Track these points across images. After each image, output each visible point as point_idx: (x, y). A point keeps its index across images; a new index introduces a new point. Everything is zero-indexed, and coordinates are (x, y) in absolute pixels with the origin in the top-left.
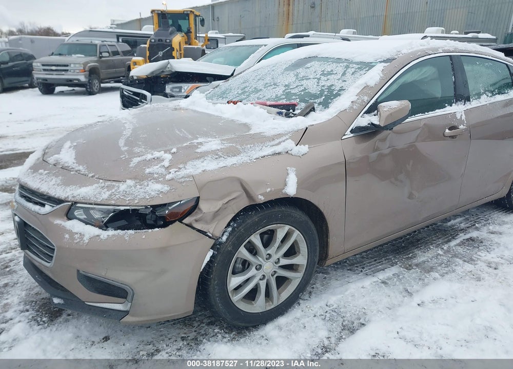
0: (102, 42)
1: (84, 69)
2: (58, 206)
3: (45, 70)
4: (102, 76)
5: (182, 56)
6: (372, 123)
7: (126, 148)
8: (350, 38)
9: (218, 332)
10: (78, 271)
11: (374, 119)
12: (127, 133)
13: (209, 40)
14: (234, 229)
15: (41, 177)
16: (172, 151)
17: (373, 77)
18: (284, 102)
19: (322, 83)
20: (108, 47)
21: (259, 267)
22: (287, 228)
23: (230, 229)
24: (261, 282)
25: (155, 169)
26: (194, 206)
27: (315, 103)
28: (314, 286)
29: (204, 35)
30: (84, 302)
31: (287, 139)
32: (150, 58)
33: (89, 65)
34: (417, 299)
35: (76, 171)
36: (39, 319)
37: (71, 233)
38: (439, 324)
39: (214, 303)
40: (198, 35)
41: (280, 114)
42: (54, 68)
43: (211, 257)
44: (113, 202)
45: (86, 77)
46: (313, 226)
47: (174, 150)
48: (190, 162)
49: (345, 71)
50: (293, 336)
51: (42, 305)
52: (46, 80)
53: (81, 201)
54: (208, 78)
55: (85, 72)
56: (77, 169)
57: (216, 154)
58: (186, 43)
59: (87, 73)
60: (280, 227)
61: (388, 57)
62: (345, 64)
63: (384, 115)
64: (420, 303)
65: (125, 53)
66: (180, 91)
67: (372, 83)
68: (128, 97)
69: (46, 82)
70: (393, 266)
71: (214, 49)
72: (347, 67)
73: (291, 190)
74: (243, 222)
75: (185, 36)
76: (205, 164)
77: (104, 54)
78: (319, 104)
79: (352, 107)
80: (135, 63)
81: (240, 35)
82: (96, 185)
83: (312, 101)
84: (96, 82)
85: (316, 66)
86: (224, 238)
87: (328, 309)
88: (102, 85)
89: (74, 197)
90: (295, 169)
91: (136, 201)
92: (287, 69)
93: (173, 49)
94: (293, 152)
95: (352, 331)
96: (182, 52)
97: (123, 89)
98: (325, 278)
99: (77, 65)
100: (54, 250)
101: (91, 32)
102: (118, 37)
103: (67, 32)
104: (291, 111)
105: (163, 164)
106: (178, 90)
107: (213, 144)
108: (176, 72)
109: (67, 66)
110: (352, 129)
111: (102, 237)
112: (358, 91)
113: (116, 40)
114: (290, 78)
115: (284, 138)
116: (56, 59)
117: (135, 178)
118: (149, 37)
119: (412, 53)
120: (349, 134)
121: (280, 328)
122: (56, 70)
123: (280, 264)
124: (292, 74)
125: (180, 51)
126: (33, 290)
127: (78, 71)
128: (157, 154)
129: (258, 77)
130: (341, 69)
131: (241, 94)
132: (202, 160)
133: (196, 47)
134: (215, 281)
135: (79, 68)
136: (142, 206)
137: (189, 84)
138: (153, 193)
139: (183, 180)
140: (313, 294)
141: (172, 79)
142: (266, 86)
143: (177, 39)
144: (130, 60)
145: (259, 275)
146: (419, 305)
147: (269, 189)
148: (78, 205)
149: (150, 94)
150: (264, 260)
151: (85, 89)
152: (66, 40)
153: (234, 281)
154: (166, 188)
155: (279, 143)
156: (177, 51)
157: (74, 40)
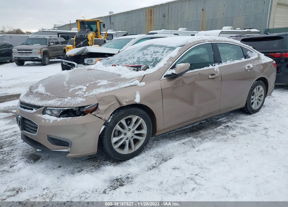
0: (50, 37)
1: (40, 52)
2: (39, 109)
3: (19, 53)
4: (50, 56)
5: (93, 44)
6: (173, 73)
7: (67, 85)
8: (178, 34)
9: (108, 163)
10: (48, 135)
11: (173, 71)
12: (67, 79)
13: (107, 35)
14: (113, 117)
15: (31, 98)
16: (87, 86)
17: (174, 53)
18: (137, 65)
19: (153, 56)
20: (53, 39)
21: (125, 134)
22: (137, 117)
23: (112, 117)
24: (126, 141)
25: (80, 92)
26: (96, 108)
27: (149, 65)
28: (152, 145)
29: (105, 32)
30: (50, 150)
31: (136, 80)
32: (76, 45)
33: (43, 49)
34: (196, 149)
35: (46, 95)
36: (29, 161)
37: (45, 120)
38: (204, 157)
39: (106, 148)
40: (102, 32)
41: (134, 70)
42: (24, 51)
43: (104, 129)
44: (62, 106)
45: (41, 56)
46: (148, 117)
47: (88, 85)
48: (94, 90)
49: (163, 51)
50: (141, 163)
51: (30, 156)
52: (20, 58)
53: (49, 106)
54: (106, 55)
55: (41, 53)
56: (46, 94)
57: (105, 86)
58: (95, 37)
59: (42, 54)
60: (134, 117)
61: (182, 44)
62: (164, 48)
63: (178, 69)
64: (198, 150)
65: (63, 43)
66: (92, 62)
67: (173, 56)
68: (65, 66)
69: (19, 59)
70: (189, 137)
71: (110, 40)
72: (165, 49)
73: (138, 100)
74: (117, 114)
75: (95, 34)
76: (100, 90)
77: (51, 44)
78: (151, 65)
79: (164, 66)
80: (68, 48)
81: (125, 32)
82: (55, 99)
83: (148, 64)
84: (47, 58)
85: (152, 49)
86: (109, 121)
87: (157, 153)
88: (50, 60)
89: (46, 105)
90: (139, 92)
91: (72, 105)
92: (139, 51)
93: (88, 40)
94: (138, 85)
95: (166, 161)
96: (93, 42)
97: (63, 61)
98: (158, 142)
99: (37, 50)
100: (37, 127)
101: (44, 32)
102: (58, 34)
103: (29, 32)
104: (139, 68)
105: (83, 90)
106: (91, 61)
107: (104, 82)
108: (90, 52)
109: (31, 50)
110: (165, 76)
111: (58, 120)
112: (168, 59)
113: (57, 36)
114: (140, 55)
115: (135, 79)
116: (25, 47)
117: (71, 97)
118: (75, 34)
119: (193, 42)
120: (163, 78)
121: (135, 161)
122: (25, 53)
123: (135, 133)
124: (141, 53)
125: (92, 41)
126: (25, 151)
127: (37, 53)
128: (80, 87)
129: (127, 54)
130: (162, 50)
131: (118, 62)
132: (99, 88)
133: (101, 39)
134: (106, 139)
135: (37, 51)
136: (74, 107)
137: (96, 59)
138: (79, 102)
139: (91, 96)
140: (151, 148)
141: (88, 56)
142: (130, 58)
143: (91, 35)
144: (65, 46)
145: (126, 137)
146: (197, 151)
147: (128, 100)
148: (48, 108)
149: (77, 64)
150: (127, 130)
151: (41, 62)
152: (30, 36)
153: (114, 140)
154: (84, 100)
155: (133, 82)
156: (91, 41)
157: (34, 36)
